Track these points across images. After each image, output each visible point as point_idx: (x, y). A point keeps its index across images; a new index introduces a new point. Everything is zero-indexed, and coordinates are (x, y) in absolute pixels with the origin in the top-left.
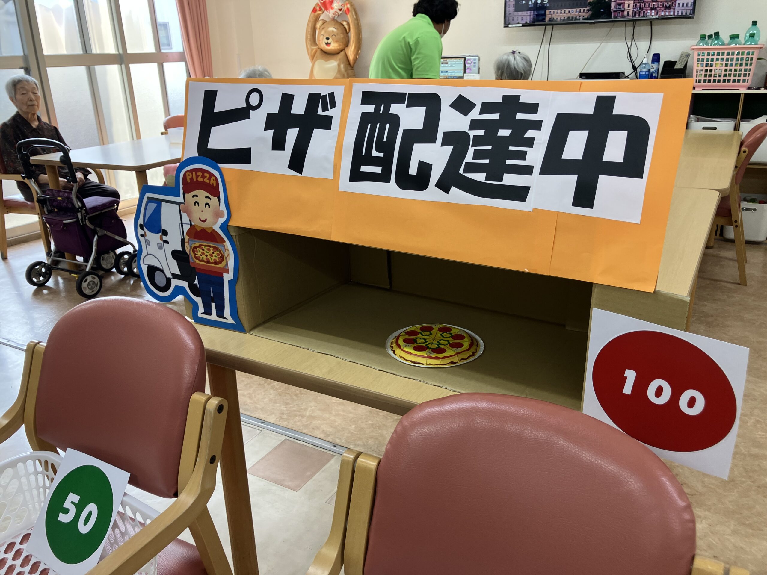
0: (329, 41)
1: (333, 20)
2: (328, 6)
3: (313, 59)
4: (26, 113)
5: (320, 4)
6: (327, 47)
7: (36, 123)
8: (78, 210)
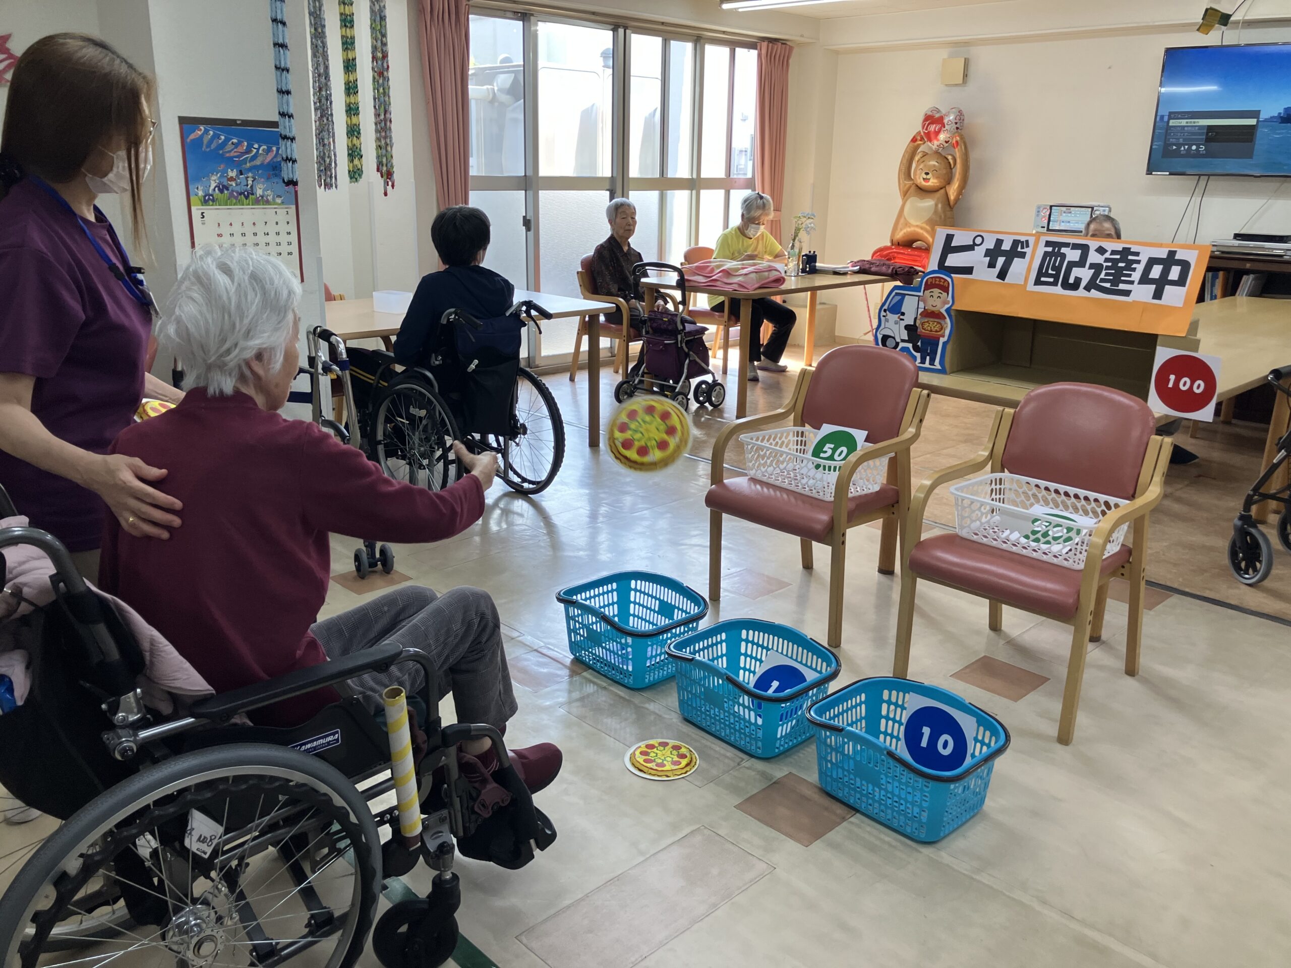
0: (928, 177)
1: (937, 152)
2: (932, 136)
3: (905, 195)
4: (621, 237)
5: (922, 134)
6: (924, 183)
7: (626, 249)
8: (679, 332)
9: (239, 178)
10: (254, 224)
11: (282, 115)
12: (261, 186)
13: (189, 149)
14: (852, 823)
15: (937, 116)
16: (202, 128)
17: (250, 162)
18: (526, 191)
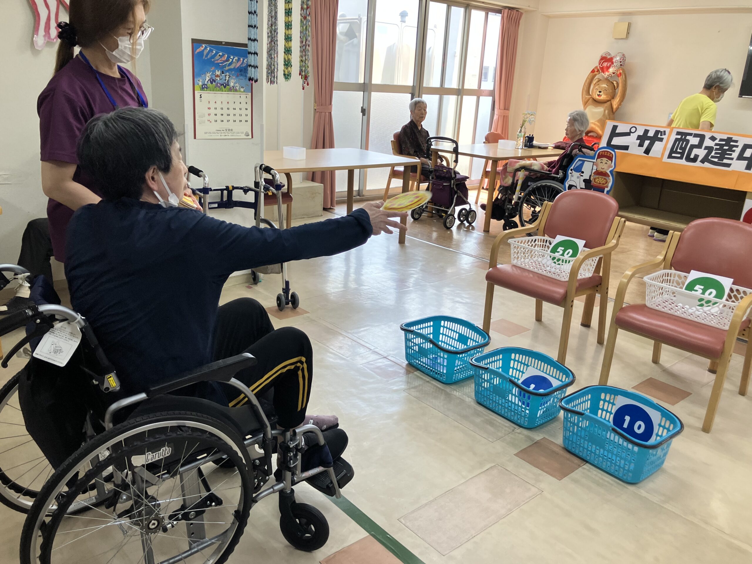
0: (601, 94)
1: (607, 79)
2: (605, 70)
3: (585, 105)
4: (418, 121)
5: (599, 68)
6: (597, 97)
7: (420, 128)
8: (453, 179)
9: (221, 76)
10: (228, 103)
11: (249, 39)
12: (232, 81)
13: (196, 57)
14: (584, 468)
15: (609, 57)
16: (204, 46)
17: (228, 66)
18: (364, 92)
